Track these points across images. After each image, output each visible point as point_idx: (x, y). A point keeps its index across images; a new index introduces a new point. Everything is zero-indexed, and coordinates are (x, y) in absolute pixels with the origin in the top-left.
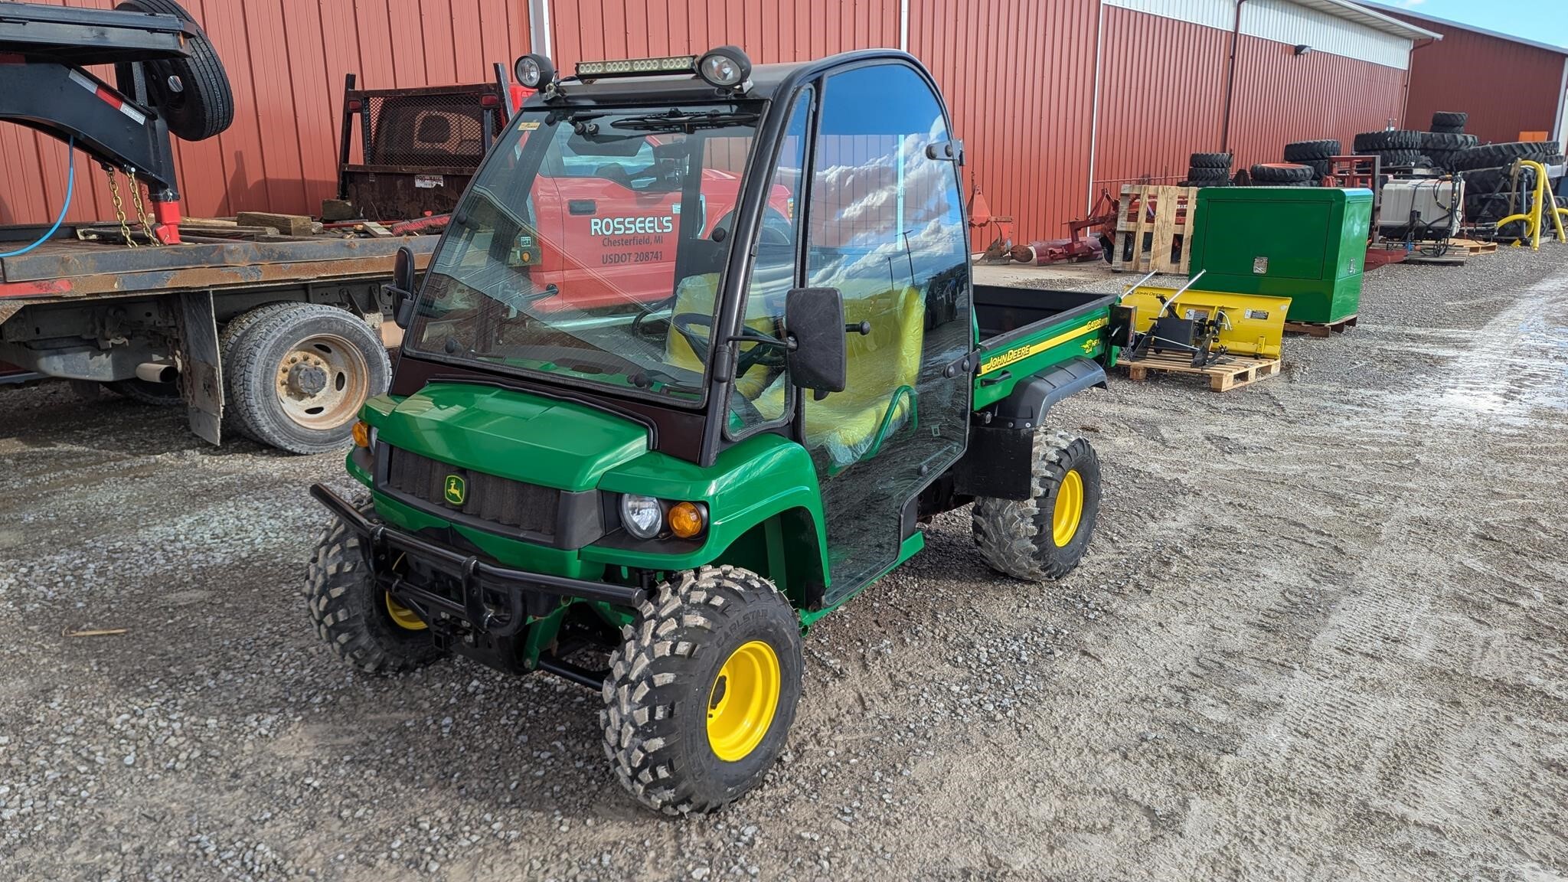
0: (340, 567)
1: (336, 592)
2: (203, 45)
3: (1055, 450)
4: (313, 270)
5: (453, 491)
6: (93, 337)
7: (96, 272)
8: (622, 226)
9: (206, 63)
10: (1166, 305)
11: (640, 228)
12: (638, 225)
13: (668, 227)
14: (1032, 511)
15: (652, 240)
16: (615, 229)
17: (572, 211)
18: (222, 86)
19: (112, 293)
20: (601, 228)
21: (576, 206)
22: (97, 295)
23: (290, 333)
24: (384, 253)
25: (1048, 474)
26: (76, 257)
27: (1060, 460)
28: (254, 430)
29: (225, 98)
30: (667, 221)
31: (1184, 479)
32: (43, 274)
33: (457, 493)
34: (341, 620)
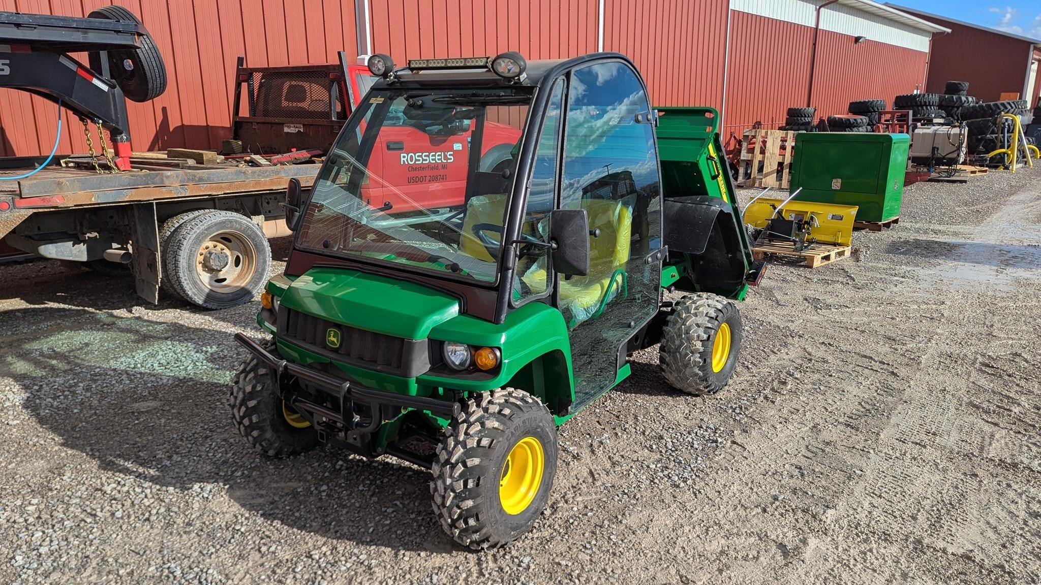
0: (254, 387)
1: (252, 403)
2: (147, 40)
3: (714, 309)
4: (221, 188)
5: (332, 338)
6: (75, 232)
7: (80, 190)
9: (149, 51)
10: (777, 211)
11: (432, 160)
12: (431, 158)
13: (451, 159)
14: (699, 349)
15: (440, 167)
16: (416, 160)
17: (389, 149)
18: (159, 66)
19: (90, 204)
20: (407, 160)
21: (392, 146)
22: (81, 205)
23: (206, 230)
24: (267, 177)
25: (710, 325)
26: (68, 181)
27: (717, 316)
28: (182, 293)
29: (161, 74)
30: (450, 155)
31: (792, 326)
32: (45, 192)
33: (335, 340)
34: (254, 421)
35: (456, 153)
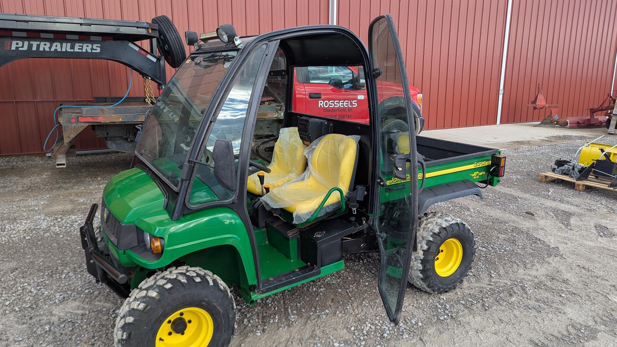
2: (175, 33)
3: (439, 227)
6: (126, 137)
7: (114, 114)
8: (333, 104)
9: (175, 40)
10: (604, 153)
11: (341, 105)
12: (340, 104)
13: (355, 105)
15: (347, 110)
16: (330, 105)
17: (310, 97)
18: (180, 48)
19: (119, 122)
20: (323, 105)
21: (312, 95)
22: (115, 122)
25: (431, 239)
26: (107, 109)
27: (439, 233)
29: (182, 53)
30: (354, 102)
31: (561, 247)
32: (95, 114)
33: (106, 216)
35: (359, 102)
